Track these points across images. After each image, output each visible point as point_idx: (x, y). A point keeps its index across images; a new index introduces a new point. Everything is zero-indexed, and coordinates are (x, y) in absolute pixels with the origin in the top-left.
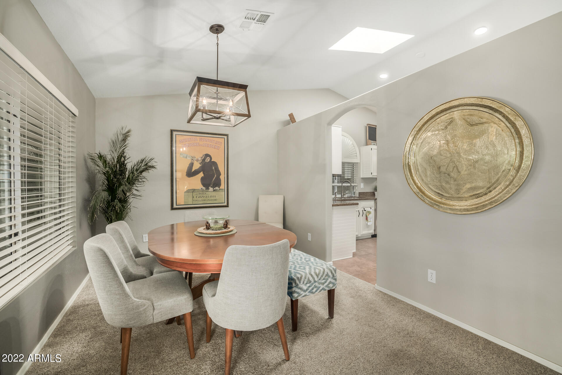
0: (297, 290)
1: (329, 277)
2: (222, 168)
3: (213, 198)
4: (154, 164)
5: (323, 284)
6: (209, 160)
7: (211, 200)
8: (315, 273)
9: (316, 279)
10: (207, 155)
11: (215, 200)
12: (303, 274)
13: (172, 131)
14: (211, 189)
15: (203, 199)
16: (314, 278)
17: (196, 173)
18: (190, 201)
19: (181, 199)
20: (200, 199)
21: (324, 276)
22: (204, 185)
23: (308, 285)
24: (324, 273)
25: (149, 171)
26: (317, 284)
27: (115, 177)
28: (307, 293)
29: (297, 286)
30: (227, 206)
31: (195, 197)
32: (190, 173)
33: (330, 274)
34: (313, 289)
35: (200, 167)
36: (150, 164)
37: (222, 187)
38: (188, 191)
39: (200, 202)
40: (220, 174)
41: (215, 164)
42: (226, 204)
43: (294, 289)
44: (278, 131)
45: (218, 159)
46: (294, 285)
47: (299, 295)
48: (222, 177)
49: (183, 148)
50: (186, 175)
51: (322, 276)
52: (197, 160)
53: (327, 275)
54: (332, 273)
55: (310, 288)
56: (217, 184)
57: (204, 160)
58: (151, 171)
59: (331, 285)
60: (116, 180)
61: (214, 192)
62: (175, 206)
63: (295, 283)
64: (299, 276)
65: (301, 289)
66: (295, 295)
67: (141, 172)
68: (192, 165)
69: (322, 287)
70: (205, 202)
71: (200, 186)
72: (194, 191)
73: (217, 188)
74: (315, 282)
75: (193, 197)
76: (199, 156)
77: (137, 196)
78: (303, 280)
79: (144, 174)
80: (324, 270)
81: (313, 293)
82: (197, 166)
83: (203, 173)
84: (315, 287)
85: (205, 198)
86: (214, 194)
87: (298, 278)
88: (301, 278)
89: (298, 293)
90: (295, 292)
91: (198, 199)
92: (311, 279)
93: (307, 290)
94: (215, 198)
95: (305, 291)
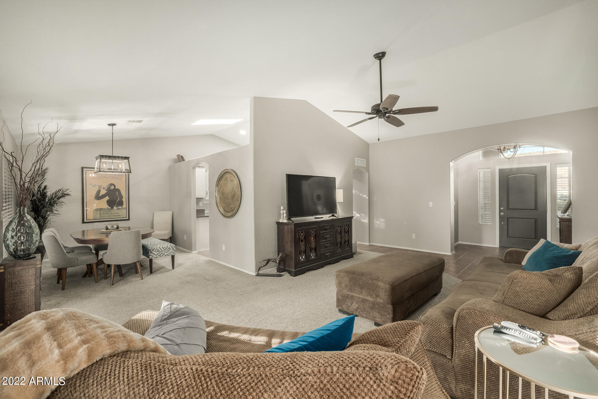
0: (151, 254)
1: (171, 249)
2: (124, 193)
3: (117, 214)
4: (69, 193)
5: (167, 252)
6: (113, 188)
7: (116, 216)
8: (162, 247)
9: (163, 250)
10: (112, 184)
11: (119, 216)
12: (155, 248)
13: (82, 168)
14: (115, 208)
15: (108, 215)
16: (161, 250)
17: (103, 196)
18: (98, 216)
19: (90, 215)
20: (106, 215)
21: (167, 249)
22: (109, 206)
23: (158, 252)
24: (167, 247)
25: (66, 197)
26: (163, 252)
27: (39, 202)
28: (157, 256)
29: (151, 252)
30: (129, 220)
31: (102, 214)
32: (98, 197)
33: (171, 248)
34: (161, 254)
35: (106, 193)
36: (65, 193)
37: (124, 206)
38: (97, 210)
39: (106, 217)
40: (122, 198)
41: (118, 190)
42: (127, 218)
43: (150, 254)
44: (170, 166)
45: (121, 186)
46: (150, 252)
47: (153, 256)
48: (124, 200)
49: (92, 174)
50: (95, 198)
51: (166, 249)
52: (104, 188)
53: (169, 248)
54: (172, 247)
55: (159, 254)
56: (121, 203)
57: (109, 188)
58: (67, 197)
59: (172, 253)
60: (40, 204)
61: (118, 210)
62: (85, 221)
63: (150, 251)
64: (153, 248)
65: (154, 254)
66: (151, 257)
67: (59, 198)
68: (99, 192)
69: (166, 254)
70: (111, 217)
71: (106, 206)
72: (101, 209)
73: (120, 207)
74: (162, 251)
75: (100, 214)
76: (105, 185)
77: (56, 214)
78: (155, 250)
79: (61, 199)
80: (168, 246)
81: (161, 256)
82: (103, 192)
83: (109, 197)
84: (162, 253)
85: (110, 215)
86: (118, 211)
87: (152, 249)
88: (154, 249)
89: (152, 256)
90: (150, 255)
91: (104, 215)
92: (159, 249)
93: (157, 254)
94: (118, 214)
95: (156, 255)
